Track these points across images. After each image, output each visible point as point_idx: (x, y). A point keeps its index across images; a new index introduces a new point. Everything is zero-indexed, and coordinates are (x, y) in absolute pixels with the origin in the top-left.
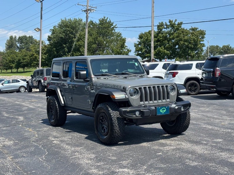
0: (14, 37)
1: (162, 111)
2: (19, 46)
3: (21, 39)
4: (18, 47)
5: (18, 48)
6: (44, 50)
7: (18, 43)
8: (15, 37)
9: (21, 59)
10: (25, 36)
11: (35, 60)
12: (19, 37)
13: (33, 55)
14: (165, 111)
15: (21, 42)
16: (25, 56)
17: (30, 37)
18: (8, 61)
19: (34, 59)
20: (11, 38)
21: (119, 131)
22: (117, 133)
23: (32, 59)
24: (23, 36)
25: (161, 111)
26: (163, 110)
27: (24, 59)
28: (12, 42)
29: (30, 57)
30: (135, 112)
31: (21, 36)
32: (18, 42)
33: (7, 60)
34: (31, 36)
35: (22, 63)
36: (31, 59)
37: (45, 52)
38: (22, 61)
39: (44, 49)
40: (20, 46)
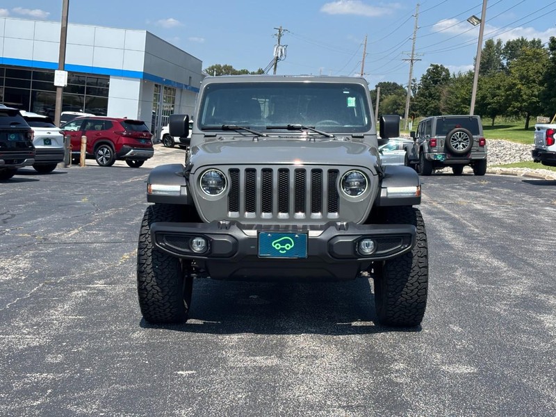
0: (496, 43)
1: (280, 247)
2: (505, 65)
3: (513, 47)
4: (503, 66)
5: (503, 68)
6: (540, 73)
7: (504, 58)
8: (499, 43)
9: (489, 95)
10: (523, 39)
11: (517, 98)
12: (509, 43)
13: (515, 85)
14: (288, 247)
15: (510, 54)
16: (499, 88)
17: (533, 42)
18: (459, 100)
19: (514, 95)
20: (489, 44)
21: (158, 288)
22: (151, 292)
23: (510, 95)
24: (519, 40)
25: (276, 245)
26: (283, 243)
27: (494, 96)
28: (490, 54)
29: (506, 91)
30: (190, 238)
31: (511, 40)
32: (504, 53)
33: (457, 98)
34: (536, 40)
35: (489, 104)
36: (508, 95)
37: (540, 78)
38: (489, 100)
39: (541, 71)
40: (507, 63)
